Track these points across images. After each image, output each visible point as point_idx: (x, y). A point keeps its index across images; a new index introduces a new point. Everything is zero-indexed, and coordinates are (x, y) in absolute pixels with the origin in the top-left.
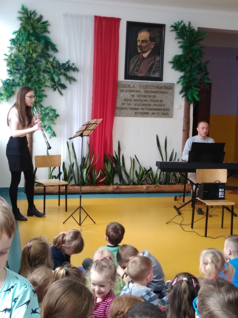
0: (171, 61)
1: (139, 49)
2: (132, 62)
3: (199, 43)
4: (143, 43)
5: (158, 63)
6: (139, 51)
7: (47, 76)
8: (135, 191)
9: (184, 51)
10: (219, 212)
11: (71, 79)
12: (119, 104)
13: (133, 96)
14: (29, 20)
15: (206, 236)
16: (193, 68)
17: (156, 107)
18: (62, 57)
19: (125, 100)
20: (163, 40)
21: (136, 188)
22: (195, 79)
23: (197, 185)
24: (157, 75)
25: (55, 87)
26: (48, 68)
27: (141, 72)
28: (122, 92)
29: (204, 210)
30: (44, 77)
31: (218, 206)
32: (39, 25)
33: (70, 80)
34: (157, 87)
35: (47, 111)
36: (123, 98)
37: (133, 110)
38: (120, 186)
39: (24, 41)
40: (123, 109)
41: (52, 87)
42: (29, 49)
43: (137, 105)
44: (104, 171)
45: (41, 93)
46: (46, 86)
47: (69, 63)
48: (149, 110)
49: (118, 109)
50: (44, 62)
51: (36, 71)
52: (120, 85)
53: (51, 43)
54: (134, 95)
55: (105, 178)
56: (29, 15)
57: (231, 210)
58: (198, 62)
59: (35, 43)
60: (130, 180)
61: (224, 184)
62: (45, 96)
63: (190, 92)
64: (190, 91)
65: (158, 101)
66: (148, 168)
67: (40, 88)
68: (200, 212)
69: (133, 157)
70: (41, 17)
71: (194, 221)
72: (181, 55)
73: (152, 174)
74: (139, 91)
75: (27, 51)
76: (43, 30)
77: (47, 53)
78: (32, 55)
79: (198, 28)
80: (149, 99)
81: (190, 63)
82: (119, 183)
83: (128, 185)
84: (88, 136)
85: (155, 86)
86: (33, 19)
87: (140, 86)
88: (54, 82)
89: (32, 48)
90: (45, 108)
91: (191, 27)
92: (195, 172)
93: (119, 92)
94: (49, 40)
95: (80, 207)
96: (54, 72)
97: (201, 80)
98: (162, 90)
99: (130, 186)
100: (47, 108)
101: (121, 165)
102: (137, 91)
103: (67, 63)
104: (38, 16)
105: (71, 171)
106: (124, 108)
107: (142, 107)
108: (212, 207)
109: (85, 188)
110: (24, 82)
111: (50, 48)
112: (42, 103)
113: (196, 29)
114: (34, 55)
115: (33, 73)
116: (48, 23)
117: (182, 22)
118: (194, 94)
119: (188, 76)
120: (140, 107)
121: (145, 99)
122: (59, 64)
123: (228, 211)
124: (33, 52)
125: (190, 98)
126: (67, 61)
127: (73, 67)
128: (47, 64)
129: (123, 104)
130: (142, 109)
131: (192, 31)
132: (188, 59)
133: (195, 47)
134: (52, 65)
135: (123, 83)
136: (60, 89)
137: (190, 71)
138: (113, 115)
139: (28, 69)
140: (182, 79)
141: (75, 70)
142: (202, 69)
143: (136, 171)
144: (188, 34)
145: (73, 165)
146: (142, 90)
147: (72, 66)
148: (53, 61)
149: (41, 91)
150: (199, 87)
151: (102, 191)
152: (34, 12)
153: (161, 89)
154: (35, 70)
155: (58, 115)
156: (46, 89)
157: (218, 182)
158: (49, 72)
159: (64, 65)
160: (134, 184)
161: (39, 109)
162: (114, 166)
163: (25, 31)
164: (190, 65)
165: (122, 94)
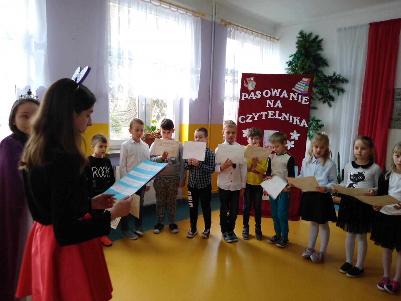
7: (315, 90)
12: (395, 115)
25: (325, 100)
28: (398, 101)
33: (339, 91)
35: (311, 121)
36: (400, 107)
40: (398, 120)
49: (394, 120)
52: (396, 93)
53: (322, 59)
62: (315, 108)
70: (317, 37)
93: (394, 102)
103: (334, 75)
104: (313, 37)
111: (321, 64)
122: (326, 77)
135: (400, 90)
147: (339, 78)
148: (321, 75)
155: (323, 125)
156: (316, 102)
159: (330, 77)
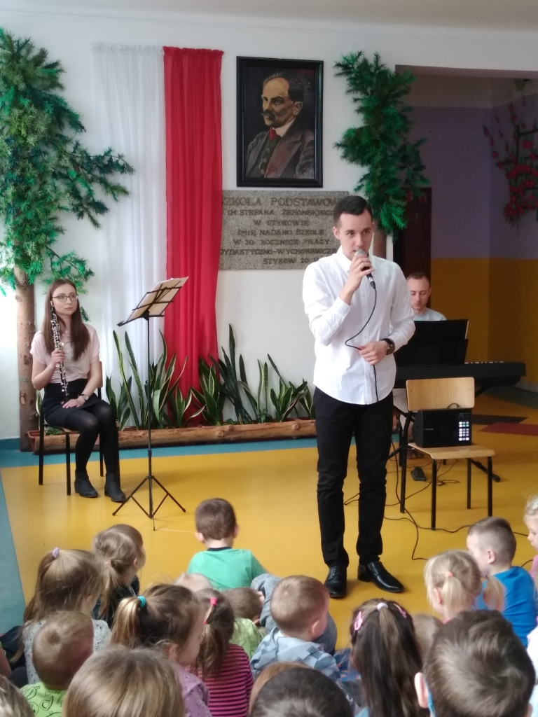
0: (339, 143)
1: (266, 117)
2: (253, 147)
3: (399, 99)
4: (276, 105)
5: (310, 147)
6: (268, 123)
7: (61, 186)
8: (272, 436)
9: (366, 119)
10: (460, 473)
11: (117, 191)
12: (227, 242)
13: (257, 223)
14: (15, 62)
15: (433, 527)
16: (390, 156)
17: (310, 247)
18: (94, 142)
19: (242, 232)
20: (320, 97)
21: (273, 428)
22: (395, 181)
23: (409, 416)
24: (309, 175)
25: (81, 210)
26: (64, 167)
27: (273, 169)
28: (234, 216)
29: (428, 471)
30: (55, 188)
31: (457, 461)
32: (39, 71)
33: (116, 193)
34: (312, 202)
35: (66, 264)
36: (237, 228)
37: (260, 254)
38: (237, 426)
39: (7, 108)
40: (236, 252)
41: (76, 209)
42: (19, 126)
43: (268, 242)
44: (201, 394)
45: (51, 224)
46: (60, 208)
47: (112, 154)
48: (295, 253)
49: (226, 254)
50: (53, 154)
51: (36, 175)
52: (227, 200)
53: (68, 111)
54: (260, 221)
55: (203, 409)
56: (16, 50)
57: (487, 468)
58: (400, 142)
59: (31, 113)
60: (260, 411)
61: (468, 411)
62: (60, 230)
63: (385, 210)
64: (384, 208)
65: (314, 232)
66: (298, 384)
67: (47, 212)
68: (419, 475)
69: (265, 360)
70: (43, 54)
71: (406, 496)
72: (361, 129)
73: (308, 396)
74: (272, 211)
75: (14, 131)
76: (48, 83)
77: (60, 133)
78: (25, 139)
79: (397, 67)
80: (294, 228)
81: (382, 144)
82: (234, 418)
83: (256, 422)
84: (160, 316)
85: (306, 200)
86: (25, 59)
87: (272, 201)
88: (79, 198)
89: (25, 123)
90: (61, 256)
91: (380, 64)
92: (404, 387)
93: (225, 216)
94: (63, 105)
95: (151, 477)
96: (78, 176)
97: (407, 181)
98: (323, 208)
99: (259, 426)
100: (64, 258)
101: (239, 378)
102: (266, 212)
103: (107, 154)
104: (35, 52)
105: (126, 397)
106: (239, 252)
107: (279, 247)
108: (444, 462)
109: (160, 434)
110: (10, 201)
111: (66, 122)
112: (54, 247)
113: (393, 69)
114: (31, 140)
115: (29, 179)
116: (58, 68)
117: (360, 54)
118: (394, 215)
119: (379, 174)
120: (275, 248)
121: (285, 228)
122: (88, 157)
123: (479, 470)
124: (27, 133)
125: (385, 223)
126: (107, 150)
127: (121, 162)
128: (60, 157)
129: (237, 242)
130: (280, 251)
131: (382, 74)
132: (378, 137)
133: (392, 110)
134: (72, 160)
135: (234, 195)
136: (93, 213)
137: (383, 163)
138: (215, 267)
139: (18, 172)
140: (365, 182)
141: (126, 169)
142: (408, 158)
143: (273, 392)
144: (374, 80)
145: (129, 384)
146: (278, 210)
147: (117, 161)
148: (74, 152)
149: (50, 219)
150: (404, 199)
151: (197, 439)
152: (27, 42)
153: (320, 204)
154: (35, 173)
155: (90, 273)
156: (61, 215)
157: (454, 407)
158: (66, 177)
159: (99, 158)
160: (269, 419)
161: (47, 260)
162: (222, 381)
163: (8, 87)
164: (381, 149)
165: (233, 219)
